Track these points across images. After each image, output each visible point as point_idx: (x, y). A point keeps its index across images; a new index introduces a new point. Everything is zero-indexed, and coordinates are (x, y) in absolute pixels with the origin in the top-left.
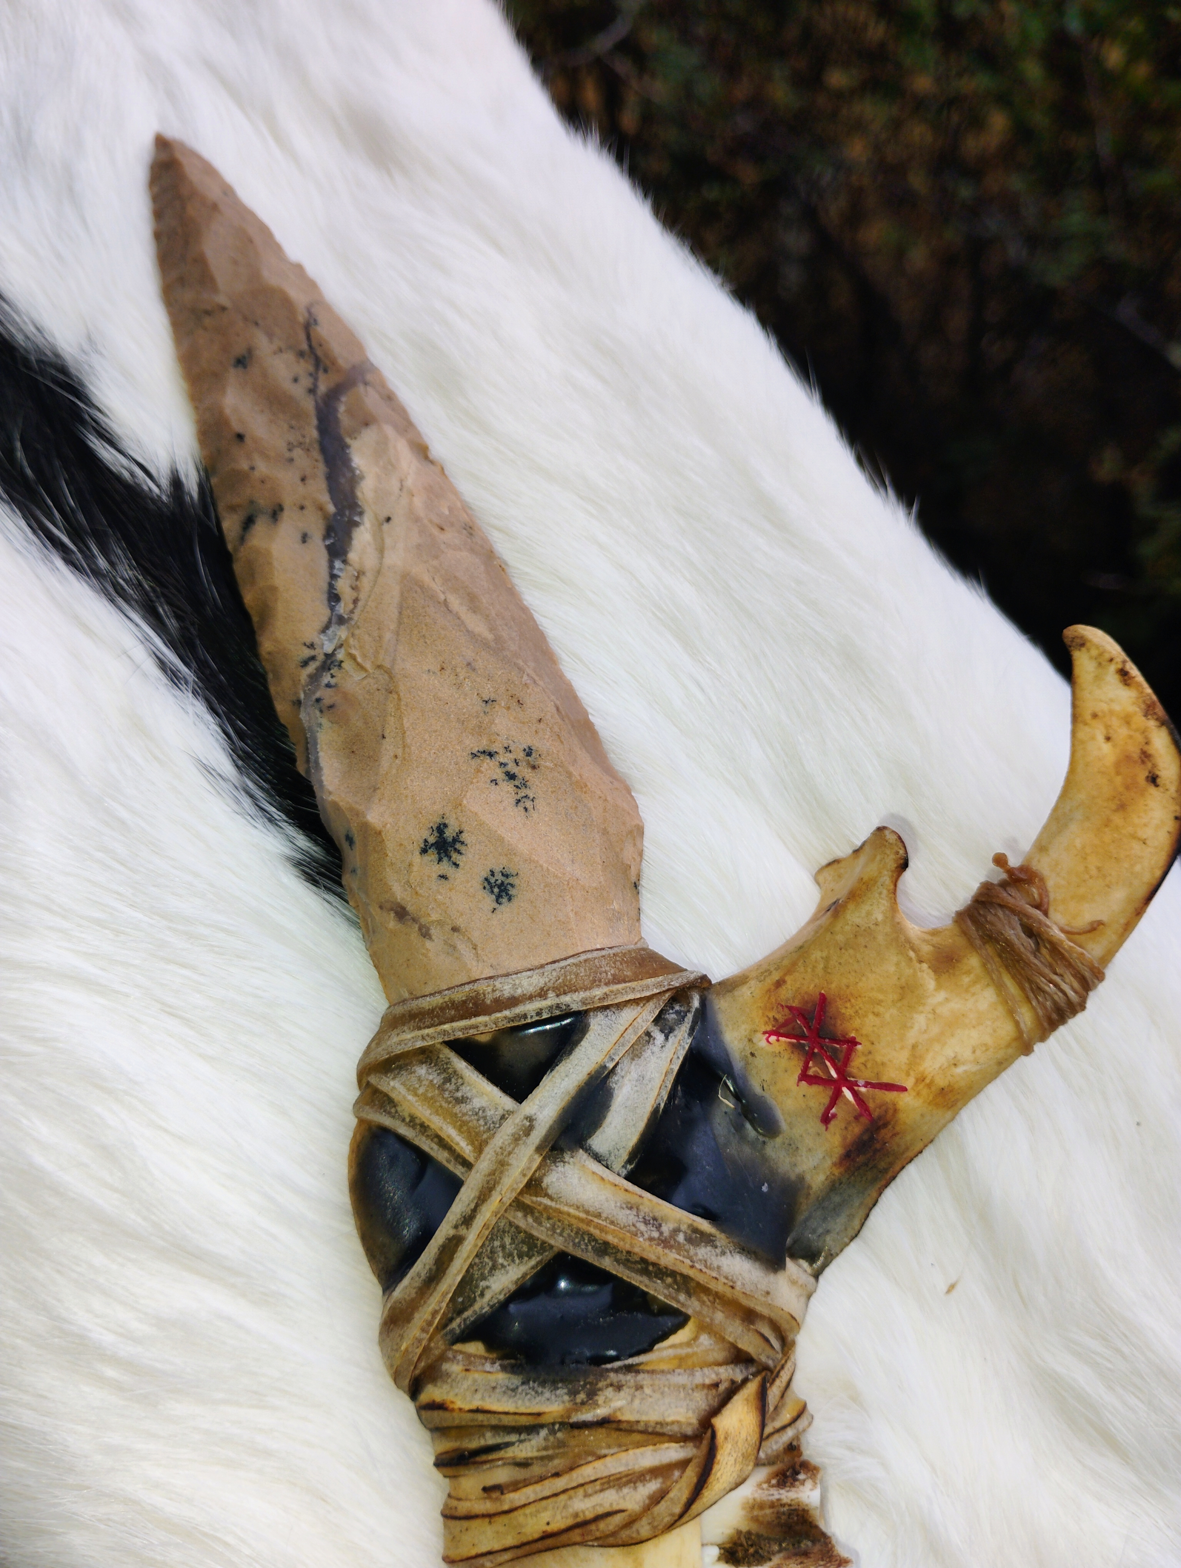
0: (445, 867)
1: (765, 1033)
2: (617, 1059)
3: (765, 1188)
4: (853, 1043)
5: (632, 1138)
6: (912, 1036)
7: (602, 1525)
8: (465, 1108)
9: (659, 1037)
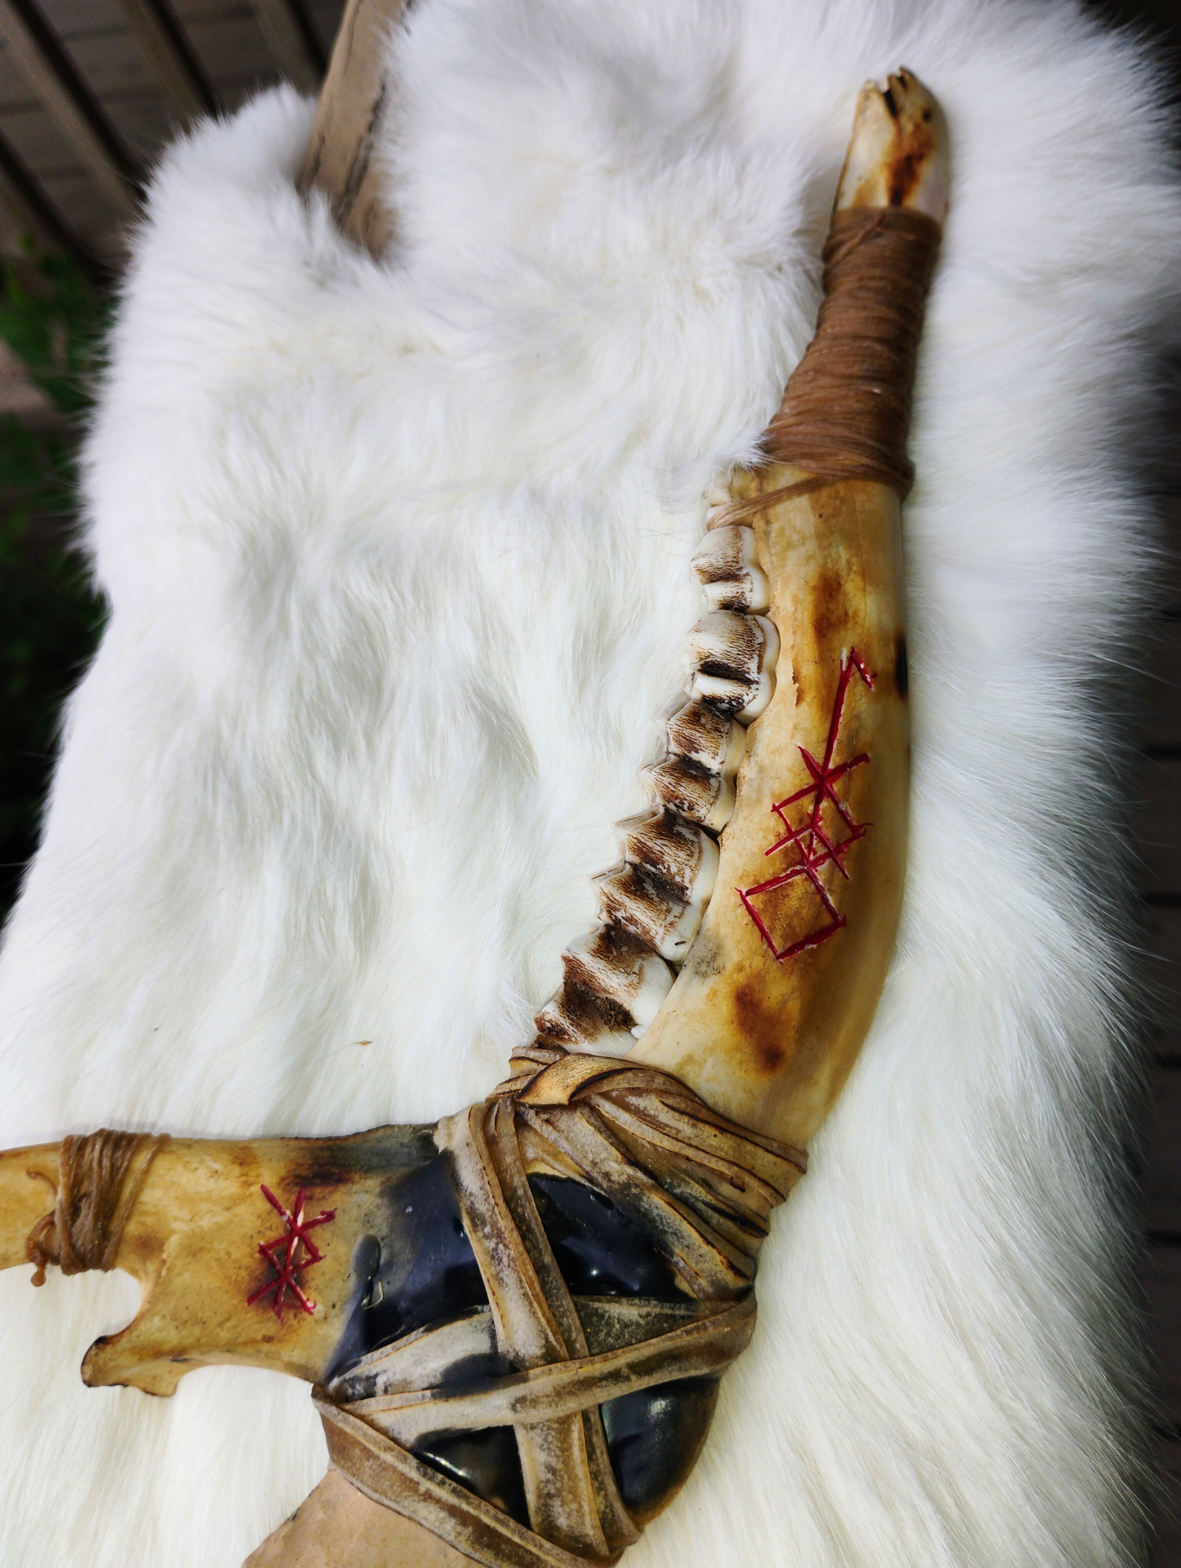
1: (311, 1314)
2: (420, 1394)
3: (410, 1210)
4: (263, 1250)
5: (459, 1327)
7: (683, 1106)
8: (553, 1462)
9: (381, 1381)
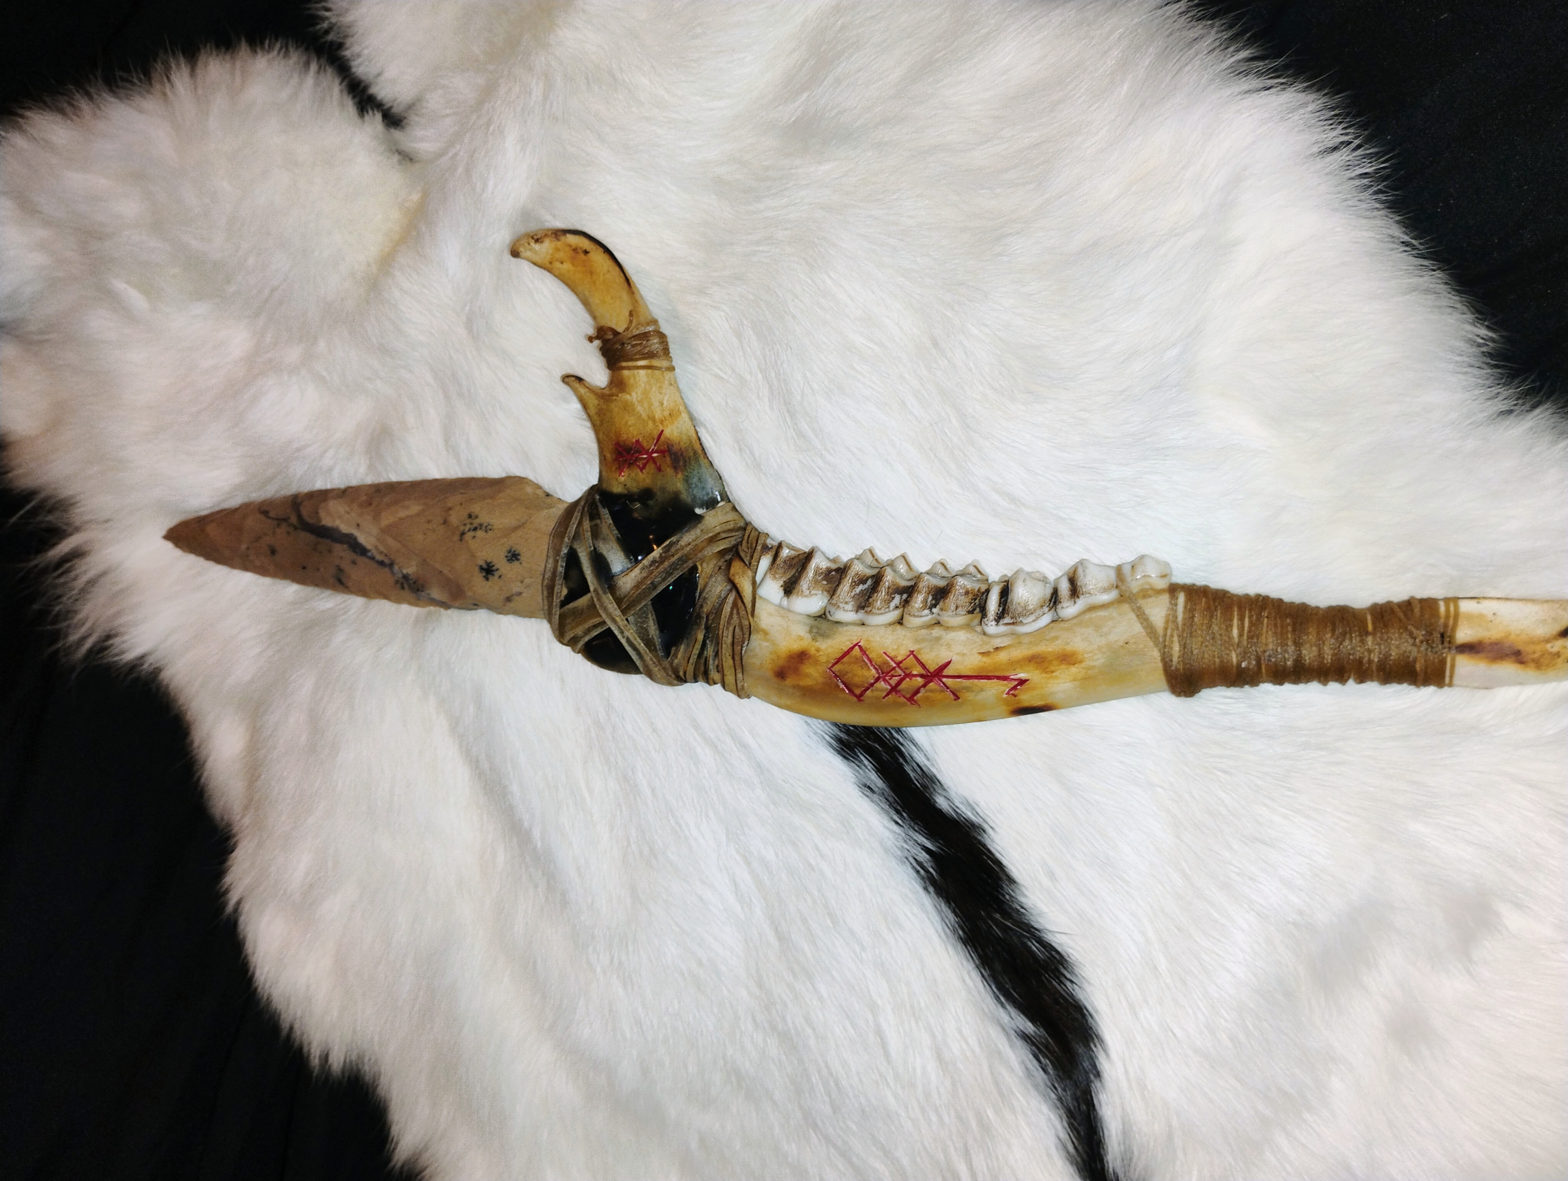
0: (497, 574)
1: (620, 474)
2: (592, 545)
3: (670, 510)
4: (637, 442)
5: (621, 557)
6: (644, 416)
7: (737, 637)
8: (584, 613)
9: (598, 521)
